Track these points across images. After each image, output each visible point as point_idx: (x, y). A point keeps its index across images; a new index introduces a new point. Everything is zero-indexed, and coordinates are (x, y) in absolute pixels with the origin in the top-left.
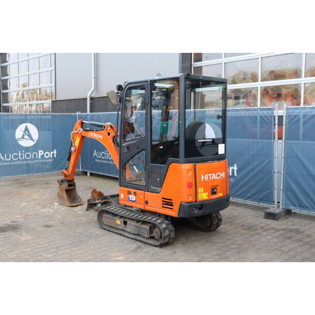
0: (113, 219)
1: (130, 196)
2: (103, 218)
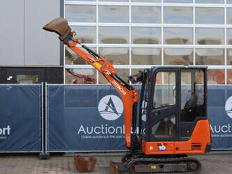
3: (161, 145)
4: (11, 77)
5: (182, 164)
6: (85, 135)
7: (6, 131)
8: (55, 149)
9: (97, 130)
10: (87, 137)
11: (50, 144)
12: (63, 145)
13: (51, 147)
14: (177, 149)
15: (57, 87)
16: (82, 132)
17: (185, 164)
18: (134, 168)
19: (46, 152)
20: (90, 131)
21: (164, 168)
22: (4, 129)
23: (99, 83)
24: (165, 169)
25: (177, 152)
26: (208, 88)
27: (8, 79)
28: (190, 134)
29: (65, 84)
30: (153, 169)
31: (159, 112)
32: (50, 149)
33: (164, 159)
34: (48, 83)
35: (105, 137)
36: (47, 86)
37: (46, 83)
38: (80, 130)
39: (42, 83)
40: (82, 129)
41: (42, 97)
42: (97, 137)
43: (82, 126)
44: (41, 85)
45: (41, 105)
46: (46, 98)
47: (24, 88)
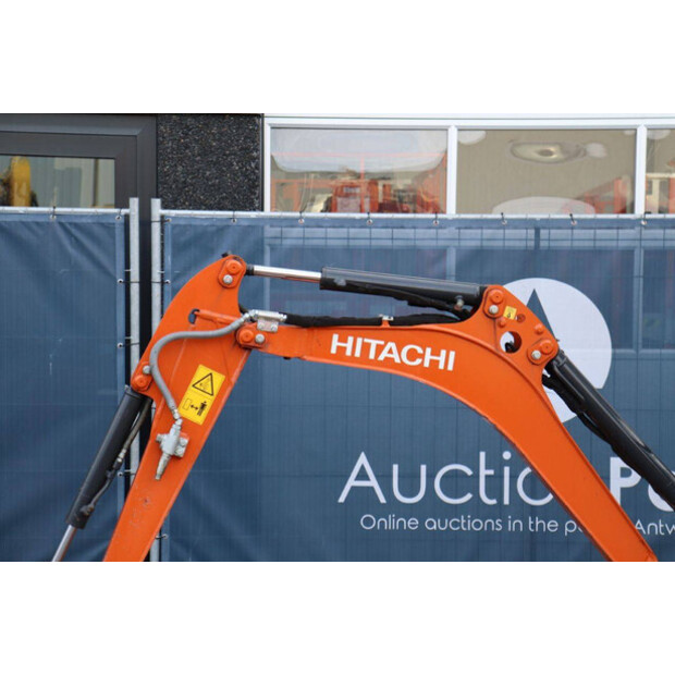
9: (454, 483)
10: (391, 523)
15: (221, 229)
16: (363, 497)
20: (410, 487)
29: (268, 212)
34: (165, 206)
35: (497, 525)
36: (163, 220)
37: (156, 203)
38: (352, 482)
39: (134, 202)
40: (362, 475)
41: (135, 289)
42: (449, 524)
43: (363, 460)
44: (127, 217)
45: (128, 332)
46: (156, 290)
47: (25, 234)
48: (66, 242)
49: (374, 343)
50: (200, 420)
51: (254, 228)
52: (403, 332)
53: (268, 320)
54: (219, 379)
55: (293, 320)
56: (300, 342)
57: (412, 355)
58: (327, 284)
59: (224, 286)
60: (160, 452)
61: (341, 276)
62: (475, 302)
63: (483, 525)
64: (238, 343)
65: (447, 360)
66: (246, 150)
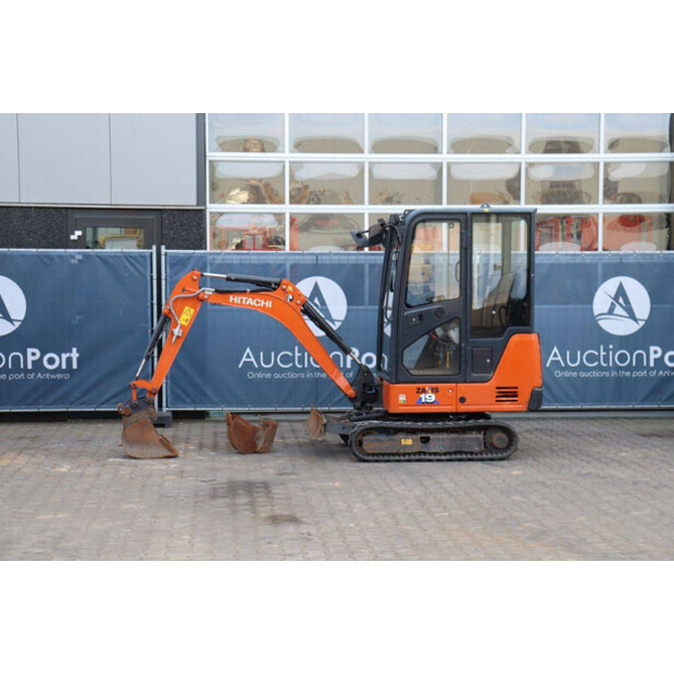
0: (394, 440)
1: (423, 396)
2: (364, 443)
3: (424, 391)
4: (78, 233)
5: (474, 435)
6: (256, 371)
7: (69, 360)
8: (185, 402)
9: (285, 359)
10: (260, 375)
11: (173, 392)
12: (205, 395)
13: (176, 399)
14: (463, 400)
15: (190, 257)
16: (248, 365)
17: (481, 436)
18: (360, 443)
19: (165, 409)
20: (267, 361)
21: (431, 443)
22: (64, 356)
23: (291, 248)
24: (434, 447)
25: (463, 408)
26: (537, 260)
27: (72, 237)
28: (493, 367)
29: (208, 250)
30: (406, 446)
31: (420, 316)
32: (174, 404)
33: (430, 424)
34: (166, 248)
35: (302, 375)
36: (166, 254)
37: (163, 247)
38: (244, 359)
39: (154, 247)
40: (248, 356)
41: (155, 282)
42: (283, 375)
43: (248, 350)
44: (151, 253)
45: (152, 299)
46: (163, 282)
47: (110, 260)
48: (127, 264)
49: (244, 299)
50: (186, 324)
51: (203, 257)
52: (254, 295)
53: (209, 291)
54: (192, 311)
55: (216, 291)
56: (220, 299)
57: (257, 302)
58: (228, 279)
59: (194, 280)
60: (173, 334)
61: (233, 276)
62: (278, 284)
63: (297, 376)
64: (199, 299)
65: (269, 304)
66: (199, 224)
